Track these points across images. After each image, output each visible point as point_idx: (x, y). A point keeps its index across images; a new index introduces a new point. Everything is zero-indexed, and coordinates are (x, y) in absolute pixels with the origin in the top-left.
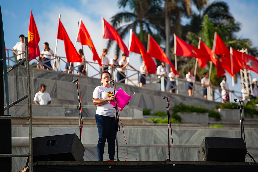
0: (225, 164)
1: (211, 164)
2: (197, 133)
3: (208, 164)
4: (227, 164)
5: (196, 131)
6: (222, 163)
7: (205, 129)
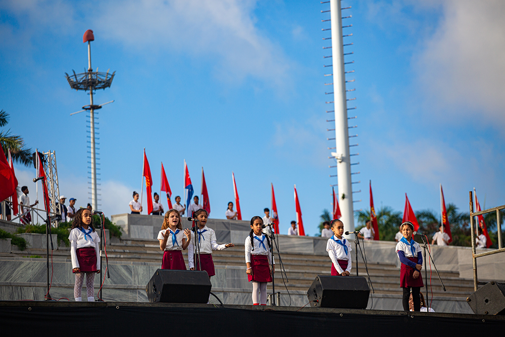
0: (183, 307)
1: (166, 306)
2: (22, 266)
3: (162, 306)
4: (186, 305)
5: (21, 263)
6: (179, 305)
7: (33, 260)
